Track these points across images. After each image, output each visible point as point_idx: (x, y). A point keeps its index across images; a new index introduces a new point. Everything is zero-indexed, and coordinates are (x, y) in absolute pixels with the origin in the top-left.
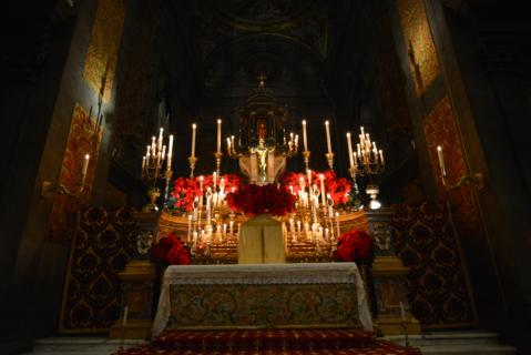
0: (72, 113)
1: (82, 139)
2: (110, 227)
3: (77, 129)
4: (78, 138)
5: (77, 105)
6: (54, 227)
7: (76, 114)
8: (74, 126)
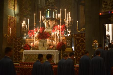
0: (7, 18)
1: (11, 23)
2: (19, 42)
3: (9, 21)
4: (10, 23)
5: (8, 16)
6: (9, 43)
7: (8, 18)
8: (8, 21)
